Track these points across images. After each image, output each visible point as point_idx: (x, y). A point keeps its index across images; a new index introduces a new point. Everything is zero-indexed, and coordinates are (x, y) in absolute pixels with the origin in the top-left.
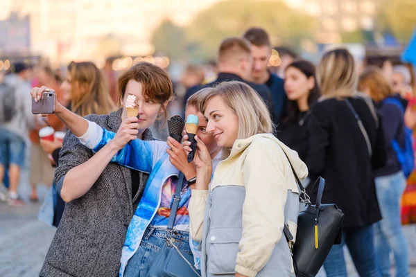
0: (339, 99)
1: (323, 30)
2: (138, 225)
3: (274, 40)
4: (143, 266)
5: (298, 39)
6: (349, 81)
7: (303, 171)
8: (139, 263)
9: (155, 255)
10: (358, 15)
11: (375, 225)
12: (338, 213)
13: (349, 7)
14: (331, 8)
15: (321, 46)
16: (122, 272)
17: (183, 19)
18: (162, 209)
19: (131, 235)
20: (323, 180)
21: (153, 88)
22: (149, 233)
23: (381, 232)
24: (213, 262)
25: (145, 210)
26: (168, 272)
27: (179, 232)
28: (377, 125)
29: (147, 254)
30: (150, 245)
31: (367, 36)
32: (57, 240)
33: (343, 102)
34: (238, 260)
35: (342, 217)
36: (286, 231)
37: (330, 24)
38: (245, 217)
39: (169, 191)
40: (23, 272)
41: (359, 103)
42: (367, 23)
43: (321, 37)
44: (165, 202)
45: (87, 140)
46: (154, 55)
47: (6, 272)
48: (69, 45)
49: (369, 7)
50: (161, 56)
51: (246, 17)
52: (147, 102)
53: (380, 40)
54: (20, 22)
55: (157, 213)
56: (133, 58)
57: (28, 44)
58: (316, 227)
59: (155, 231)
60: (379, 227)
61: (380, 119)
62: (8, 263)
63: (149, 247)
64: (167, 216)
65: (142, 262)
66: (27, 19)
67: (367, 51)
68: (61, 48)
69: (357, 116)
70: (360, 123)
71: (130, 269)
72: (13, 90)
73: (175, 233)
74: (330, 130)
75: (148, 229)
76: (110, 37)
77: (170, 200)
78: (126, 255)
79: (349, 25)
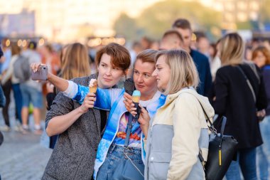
0: (233, 66)
1: (225, 20)
2: (105, 145)
3: (194, 27)
4: (109, 171)
5: (209, 26)
6: (238, 54)
7: (211, 112)
8: (107, 169)
9: (117, 163)
10: (248, 11)
11: (258, 148)
12: (234, 141)
13: (242, 6)
14: (230, 7)
15: (224, 31)
16: (95, 175)
17: (134, 13)
18: (120, 133)
19: (100, 151)
20: (225, 118)
21: (118, 59)
22: (112, 149)
23: (262, 153)
24: (152, 174)
25: (109, 135)
26: (126, 176)
27: (132, 148)
28: (259, 82)
29: (112, 163)
30: (113, 157)
31: (254, 25)
32: (53, 159)
33: (236, 68)
34: (168, 175)
35: (237, 145)
36: (200, 156)
37: (229, 17)
38: (174, 148)
39: (124, 121)
40: (30, 177)
41: (245, 68)
42: (254, 16)
43: (224, 25)
44: (122, 128)
45: (68, 93)
46: (115, 37)
47: (19, 177)
48: (60, 30)
49: (255, 6)
50: (120, 37)
51: (176, 12)
52: (114, 68)
53: (262, 27)
54: (28, 15)
55: (116, 136)
56: (102, 38)
57: (34, 29)
58: (220, 151)
59: (116, 147)
60: (261, 149)
61: (261, 78)
62: (20, 171)
63: (113, 158)
64: (123, 138)
65: (109, 168)
66: (33, 13)
67: (253, 35)
68: (55, 32)
69: (246, 77)
70: (248, 81)
71: (101, 172)
72: (27, 59)
73: (130, 149)
74: (228, 85)
75: (112, 146)
76: (87, 25)
77: (126, 126)
78: (98, 165)
79: (242, 17)
